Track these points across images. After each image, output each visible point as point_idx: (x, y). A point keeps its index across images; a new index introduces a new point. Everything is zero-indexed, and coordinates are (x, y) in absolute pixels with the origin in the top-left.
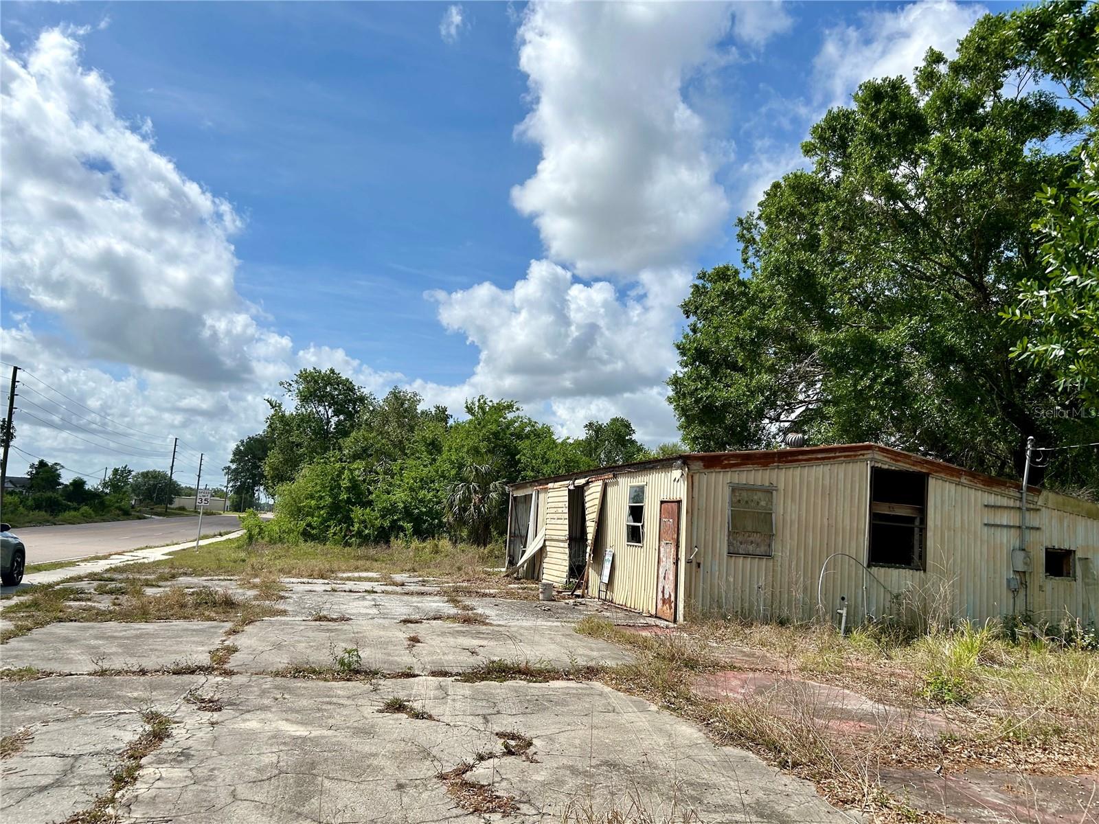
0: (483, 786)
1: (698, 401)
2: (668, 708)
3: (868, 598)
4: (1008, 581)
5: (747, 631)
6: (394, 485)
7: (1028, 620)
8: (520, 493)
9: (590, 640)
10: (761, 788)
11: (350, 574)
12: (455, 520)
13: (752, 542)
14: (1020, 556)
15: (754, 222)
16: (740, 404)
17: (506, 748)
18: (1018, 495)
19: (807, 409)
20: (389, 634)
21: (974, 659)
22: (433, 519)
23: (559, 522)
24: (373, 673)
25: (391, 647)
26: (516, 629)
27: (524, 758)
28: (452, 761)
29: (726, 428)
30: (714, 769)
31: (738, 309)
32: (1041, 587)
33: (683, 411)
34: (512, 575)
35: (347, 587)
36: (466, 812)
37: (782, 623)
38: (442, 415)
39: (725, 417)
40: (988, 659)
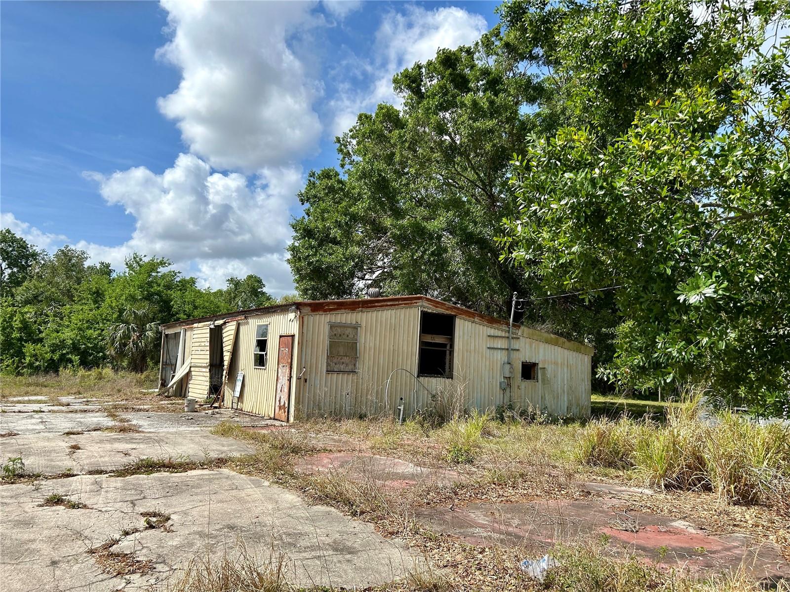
0: (127, 555)
1: (310, 264)
2: (277, 482)
3: (417, 398)
4: (500, 383)
5: (338, 425)
6: (63, 326)
7: (511, 408)
8: (170, 332)
9: (223, 439)
10: (338, 532)
11: (20, 398)
12: (116, 353)
13: (343, 363)
14: (507, 367)
15: (349, 140)
16: (339, 267)
17: (148, 523)
18: (507, 329)
19: (383, 272)
20: (53, 444)
21: (478, 434)
22: (98, 352)
23: (202, 353)
24: (37, 476)
25: (54, 455)
26: (164, 434)
27: (162, 529)
28: (101, 538)
29: (328, 284)
30: (306, 522)
31: (337, 200)
32: (518, 386)
33: (298, 270)
34: (165, 394)
35: (16, 409)
36: (110, 576)
37: (362, 417)
38: (106, 270)
39: (328, 276)
40: (486, 433)
